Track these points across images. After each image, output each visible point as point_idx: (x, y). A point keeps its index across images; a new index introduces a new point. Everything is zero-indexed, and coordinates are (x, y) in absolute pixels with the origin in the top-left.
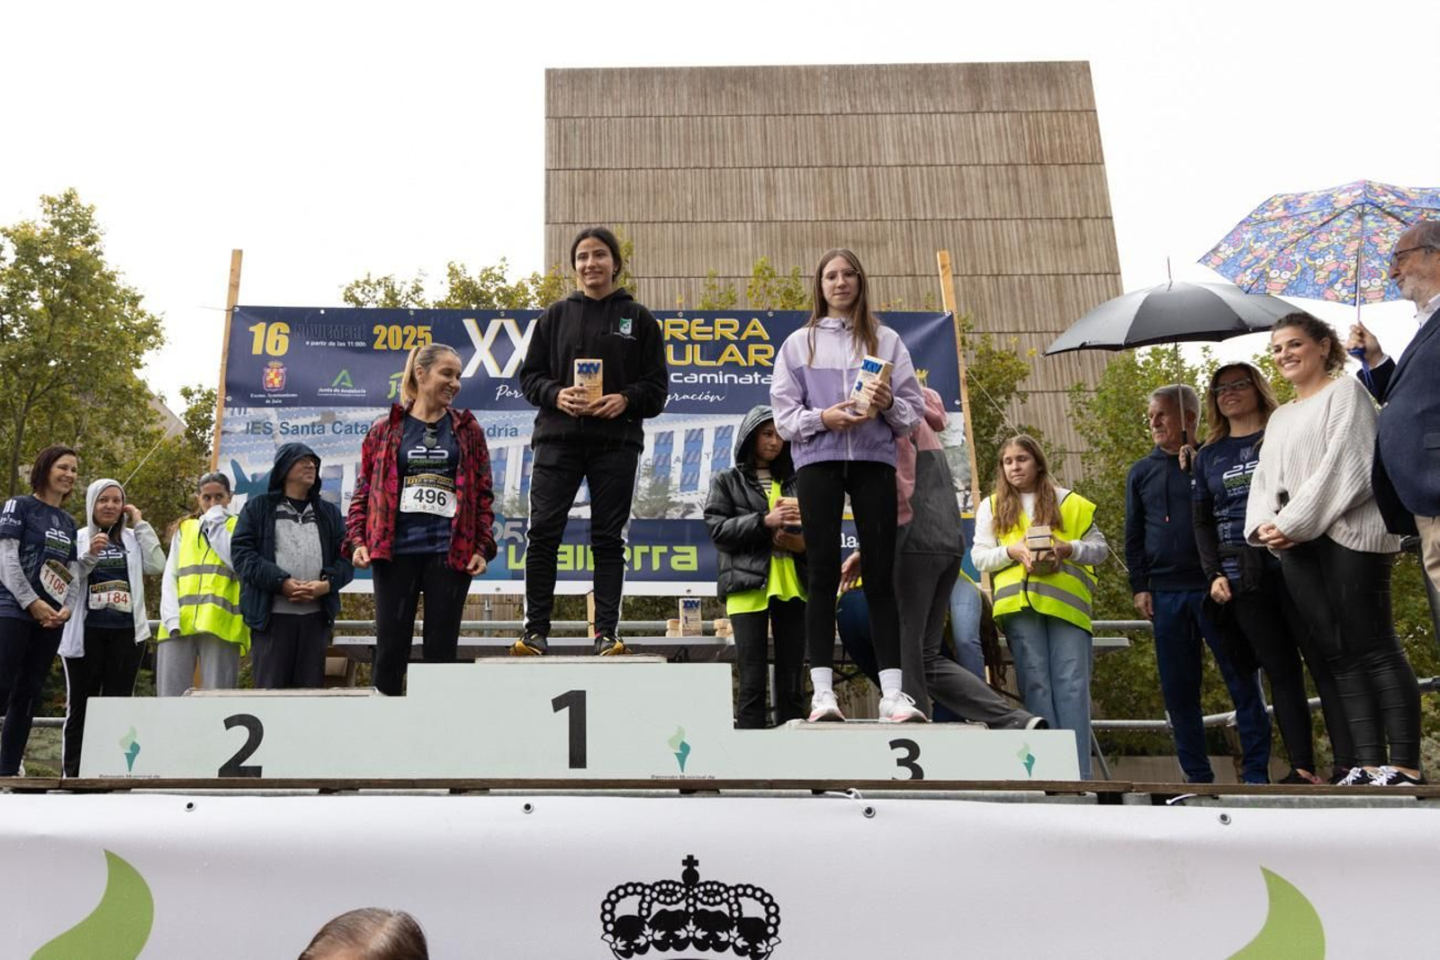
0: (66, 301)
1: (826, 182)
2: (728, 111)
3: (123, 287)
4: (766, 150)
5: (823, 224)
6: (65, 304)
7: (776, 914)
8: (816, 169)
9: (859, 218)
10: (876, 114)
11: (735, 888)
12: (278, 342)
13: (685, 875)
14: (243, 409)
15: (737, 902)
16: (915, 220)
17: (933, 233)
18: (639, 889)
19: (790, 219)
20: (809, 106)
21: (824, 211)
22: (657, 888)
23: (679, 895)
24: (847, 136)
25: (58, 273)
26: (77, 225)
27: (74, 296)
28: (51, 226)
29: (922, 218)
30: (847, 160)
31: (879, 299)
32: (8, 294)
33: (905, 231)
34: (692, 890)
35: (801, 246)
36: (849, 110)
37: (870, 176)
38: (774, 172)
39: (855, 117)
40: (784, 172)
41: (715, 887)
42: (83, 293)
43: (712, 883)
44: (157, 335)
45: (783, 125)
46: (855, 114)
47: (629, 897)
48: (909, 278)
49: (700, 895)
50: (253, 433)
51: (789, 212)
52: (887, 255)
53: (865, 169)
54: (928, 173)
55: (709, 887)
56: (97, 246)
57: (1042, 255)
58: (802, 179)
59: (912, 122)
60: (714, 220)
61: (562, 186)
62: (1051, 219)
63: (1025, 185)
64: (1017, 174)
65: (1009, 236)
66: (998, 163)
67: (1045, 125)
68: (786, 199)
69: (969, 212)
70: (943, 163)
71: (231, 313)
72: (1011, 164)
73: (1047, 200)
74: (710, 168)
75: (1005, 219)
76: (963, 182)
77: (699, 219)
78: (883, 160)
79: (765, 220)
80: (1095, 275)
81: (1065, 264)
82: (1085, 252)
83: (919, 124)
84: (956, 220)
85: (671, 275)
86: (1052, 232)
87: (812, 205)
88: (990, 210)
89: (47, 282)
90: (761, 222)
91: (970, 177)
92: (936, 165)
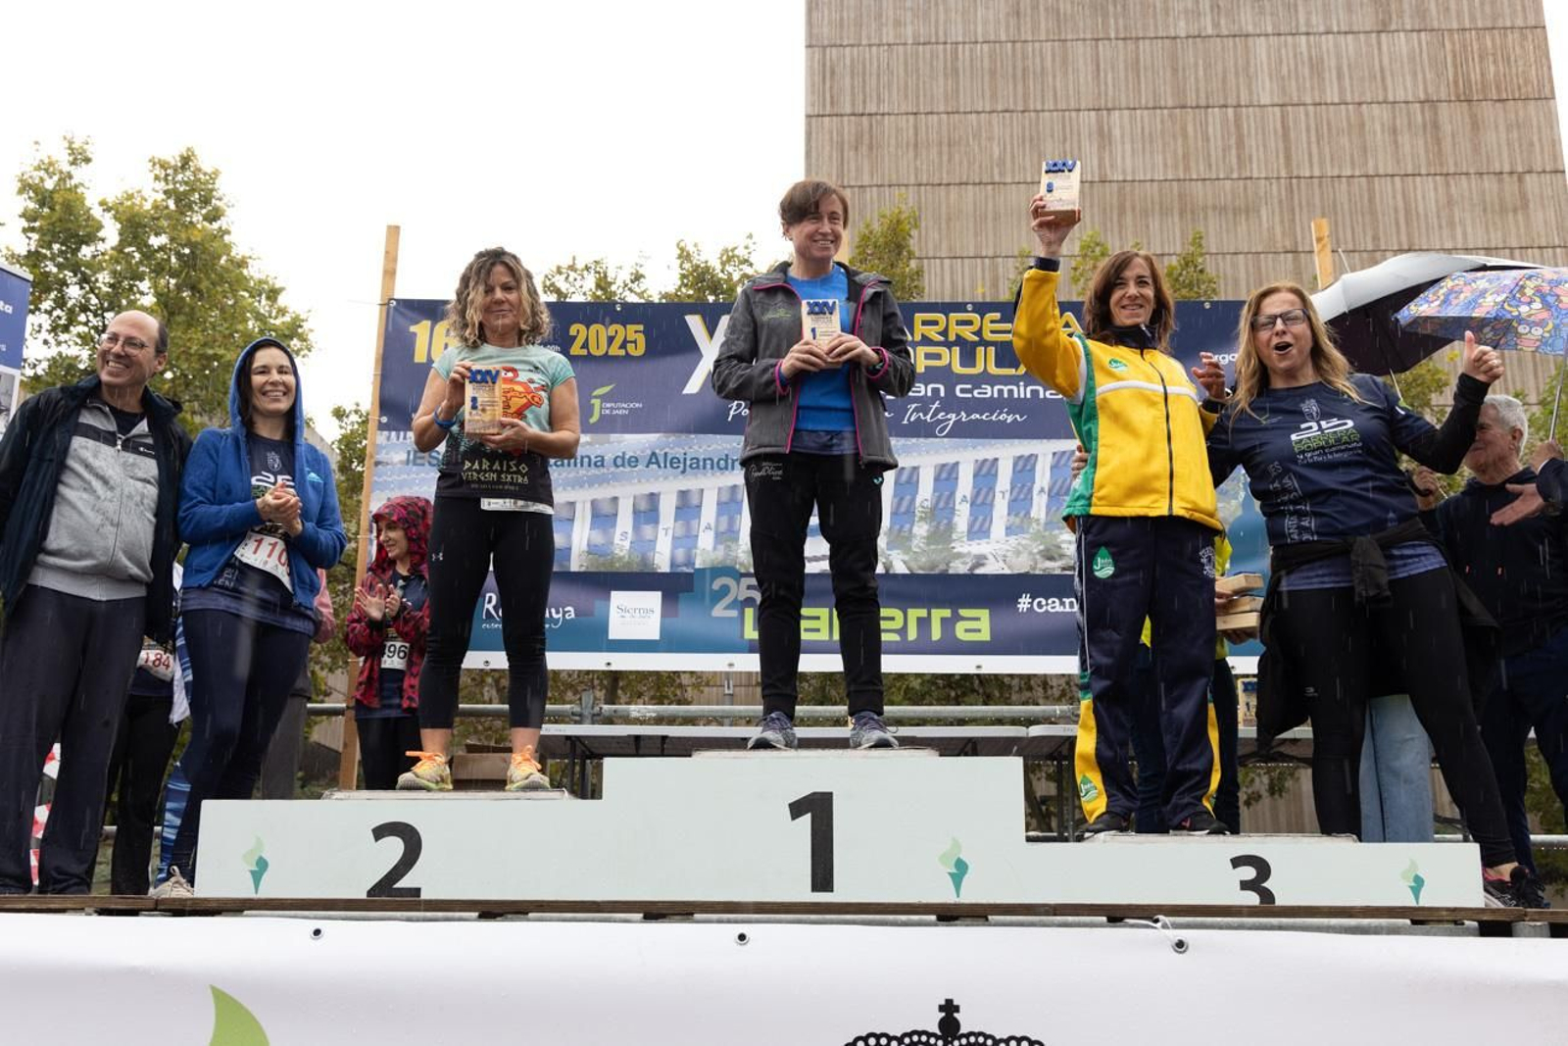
0: (185, 294)
1: (1178, 127)
2: (1048, 31)
3: (257, 276)
4: (1098, 85)
5: (1175, 183)
6: (183, 299)
8: (1166, 111)
9: (1222, 176)
10: (1247, 36)
11: (1007, 1041)
13: (942, 1024)
14: (402, 433)
16: (1298, 177)
17: (1321, 193)
18: (883, 1042)
19: (1129, 178)
20: (1156, 26)
21: (1176, 167)
24: (1208, 66)
25: (173, 259)
26: (197, 196)
27: (194, 288)
28: (164, 197)
29: (1307, 174)
30: (1207, 98)
32: (111, 286)
33: (1283, 193)
34: (951, 1043)
35: (1145, 214)
36: (1210, 31)
37: (1237, 118)
38: (1109, 114)
39: (1218, 39)
40: (1121, 117)
41: (981, 1040)
42: (204, 285)
43: (977, 1035)
44: (301, 337)
45: (1122, 52)
46: (1218, 36)
48: (1290, 256)
50: (415, 464)
51: (1129, 170)
52: (1260, 225)
53: (1230, 111)
54: (1315, 113)
55: (972, 1039)
56: (222, 223)
57: (1468, 222)
58: (1146, 126)
59: (1295, 46)
60: (1029, 180)
61: (827, 137)
62: (1482, 174)
63: (1447, 128)
64: (1436, 114)
65: (1424, 198)
66: (1410, 99)
67: (1476, 47)
68: (1123, 151)
69: (1371, 164)
70: (1336, 100)
71: (385, 308)
72: (1427, 101)
73: (1476, 149)
74: (1023, 112)
75: (1420, 175)
76: (1362, 125)
77: (1009, 180)
78: (1255, 98)
79: (1097, 179)
80: (1540, 248)
81: (1499, 234)
82: (1527, 217)
83: (1304, 48)
84: (1352, 176)
85: (971, 255)
86: (1484, 192)
87: (1159, 159)
88: (1398, 162)
89: (159, 270)
90: (1091, 182)
91: (1373, 118)
92: (1326, 104)
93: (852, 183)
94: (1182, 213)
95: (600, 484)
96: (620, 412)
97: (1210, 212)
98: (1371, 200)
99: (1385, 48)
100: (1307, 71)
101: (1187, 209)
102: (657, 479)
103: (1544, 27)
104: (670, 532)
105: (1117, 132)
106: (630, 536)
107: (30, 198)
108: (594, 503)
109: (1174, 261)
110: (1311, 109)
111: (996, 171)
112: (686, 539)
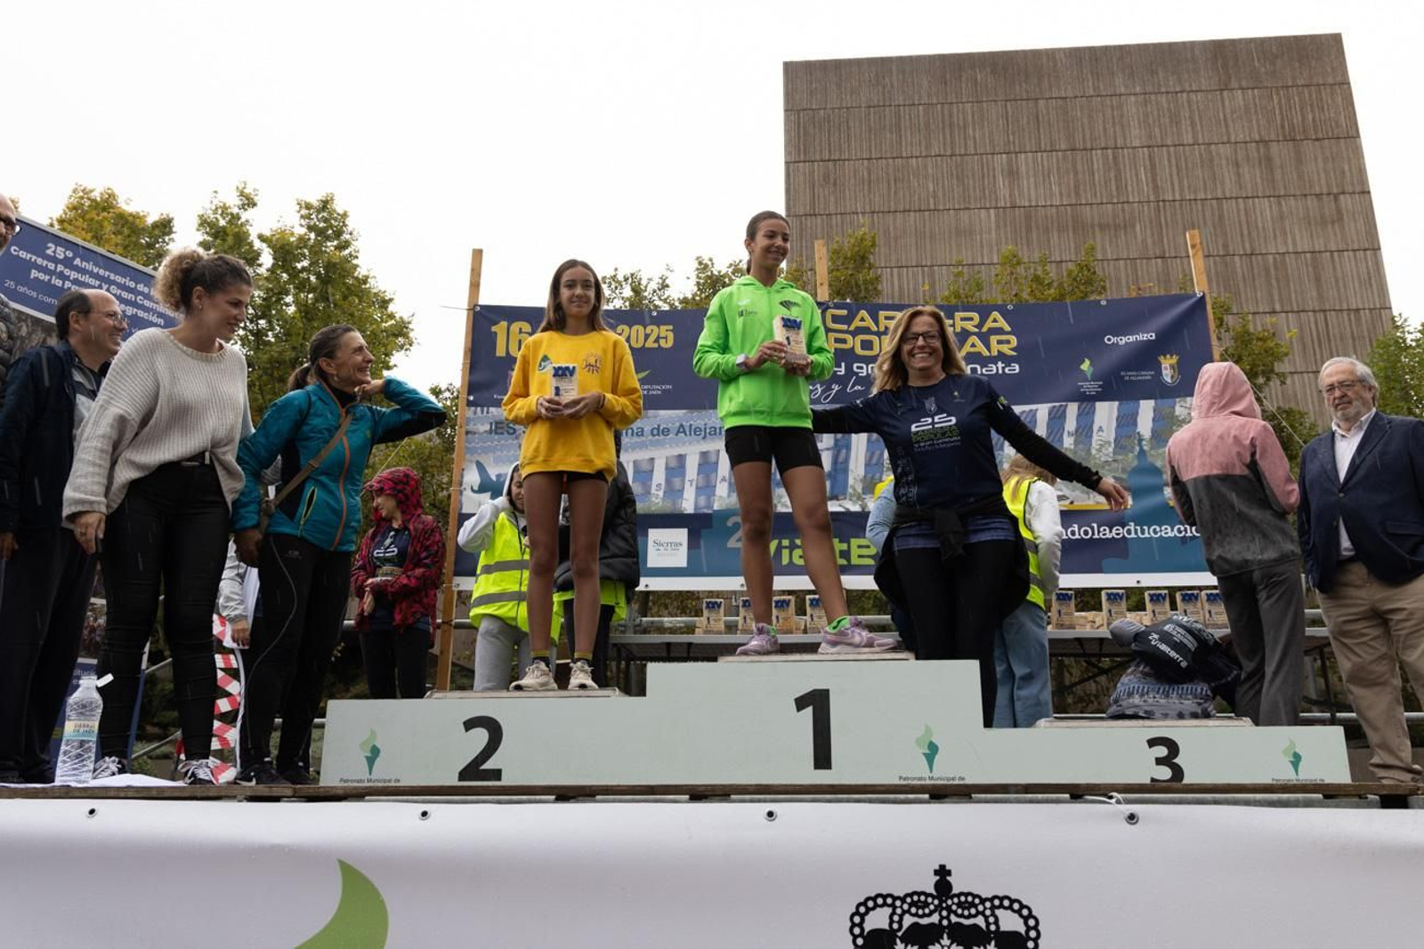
1: (1070, 165)
2: (968, 96)
3: (373, 291)
4: (1008, 135)
5: (1069, 207)
6: (318, 308)
7: (1036, 928)
8: (1060, 153)
9: (1105, 201)
10: (1120, 95)
11: (991, 900)
12: (520, 341)
13: (937, 886)
14: (485, 409)
15: (993, 914)
16: (1163, 201)
17: (1182, 214)
18: (889, 901)
19: (1033, 204)
20: (1051, 90)
21: (1069, 196)
22: (909, 900)
23: (932, 907)
24: (1091, 117)
25: (312, 278)
26: (331, 231)
27: (327, 300)
28: (307, 231)
29: (1171, 198)
30: (1091, 143)
31: (1127, 282)
32: (264, 300)
33: (1153, 213)
34: (945, 902)
35: (1047, 230)
36: (1092, 93)
37: (1115, 158)
38: (1017, 156)
39: (1099, 99)
40: (1026, 159)
41: (970, 899)
42: (338, 297)
43: (966, 895)
44: (406, 336)
45: (1025, 110)
46: (1098, 96)
47: (878, 909)
48: (1159, 261)
49: (954, 907)
50: (497, 433)
51: (1033, 198)
52: (1136, 237)
53: (1109, 151)
54: (1175, 153)
55: (963, 899)
56: (352, 250)
57: (1297, 231)
58: (1045, 163)
59: (1157, 103)
60: (957, 207)
61: (802, 178)
62: (1305, 195)
63: (1277, 162)
64: (1268, 149)
65: (1262, 214)
66: (1248, 139)
67: (1296, 99)
68: (1029, 184)
69: (1219, 191)
70: (1191, 142)
71: (471, 312)
72: (1261, 141)
73: (1301, 177)
74: (951, 156)
75: (1258, 197)
76: (1211, 160)
77: (941, 208)
78: (1128, 142)
79: (1008, 205)
80: (1353, 250)
81: (1322, 241)
82: (1342, 228)
83: (1165, 105)
84: (1206, 199)
85: (914, 264)
86: (1307, 209)
87: (1055, 188)
88: (1241, 188)
89: (302, 286)
90: (1004, 208)
91: (1218, 154)
92: (1183, 145)
93: (822, 212)
94: (1074, 230)
95: (641, 449)
96: (655, 393)
97: (1097, 228)
98: (1221, 217)
99: (1227, 103)
100: (1168, 120)
101: (1080, 227)
102: (684, 444)
103: (1349, 84)
104: (694, 484)
105: (1023, 169)
106: (663, 487)
107: (207, 233)
108: (635, 462)
109: (1071, 266)
110: (1172, 149)
111: (932, 201)
112: (706, 488)
